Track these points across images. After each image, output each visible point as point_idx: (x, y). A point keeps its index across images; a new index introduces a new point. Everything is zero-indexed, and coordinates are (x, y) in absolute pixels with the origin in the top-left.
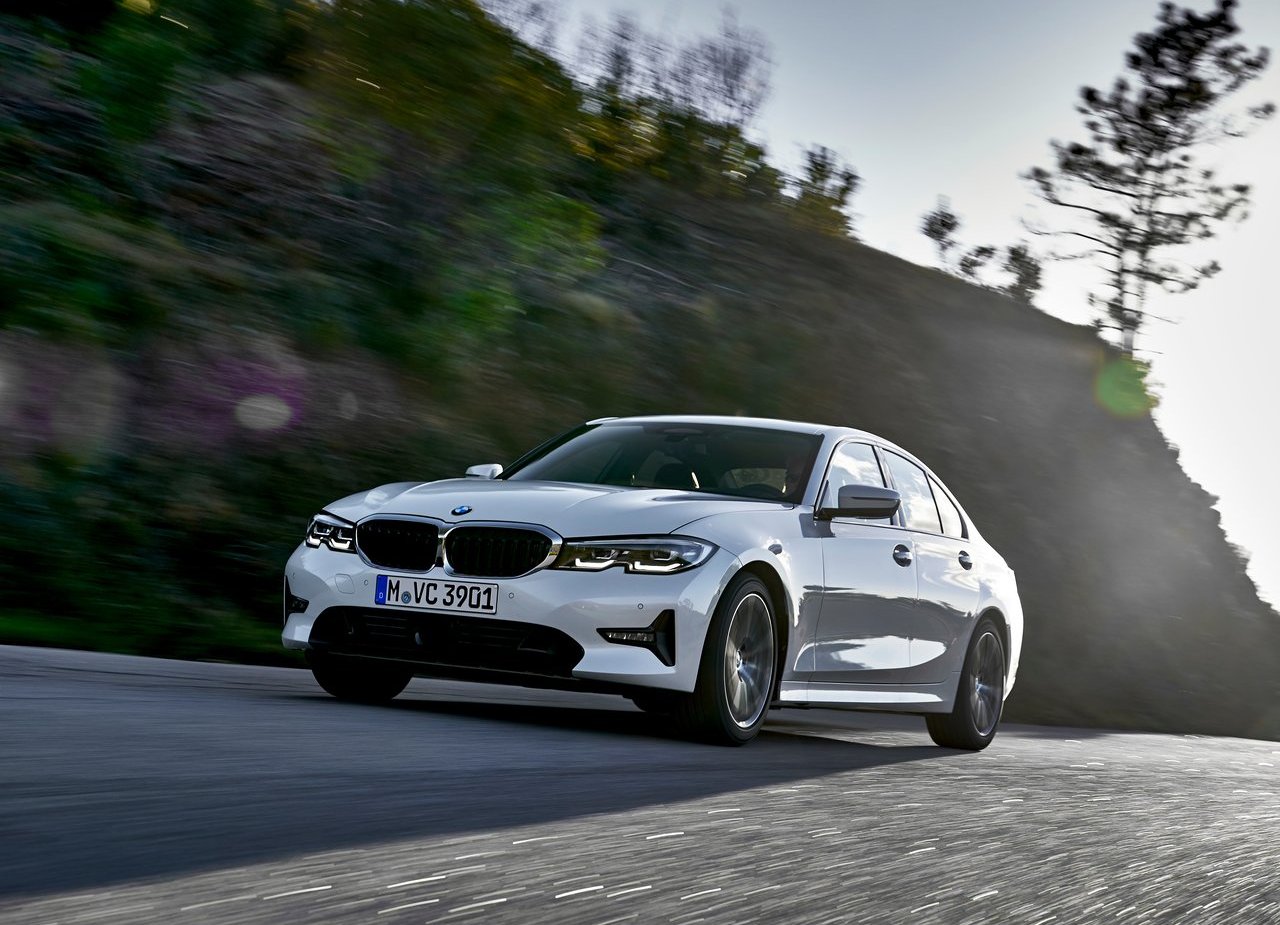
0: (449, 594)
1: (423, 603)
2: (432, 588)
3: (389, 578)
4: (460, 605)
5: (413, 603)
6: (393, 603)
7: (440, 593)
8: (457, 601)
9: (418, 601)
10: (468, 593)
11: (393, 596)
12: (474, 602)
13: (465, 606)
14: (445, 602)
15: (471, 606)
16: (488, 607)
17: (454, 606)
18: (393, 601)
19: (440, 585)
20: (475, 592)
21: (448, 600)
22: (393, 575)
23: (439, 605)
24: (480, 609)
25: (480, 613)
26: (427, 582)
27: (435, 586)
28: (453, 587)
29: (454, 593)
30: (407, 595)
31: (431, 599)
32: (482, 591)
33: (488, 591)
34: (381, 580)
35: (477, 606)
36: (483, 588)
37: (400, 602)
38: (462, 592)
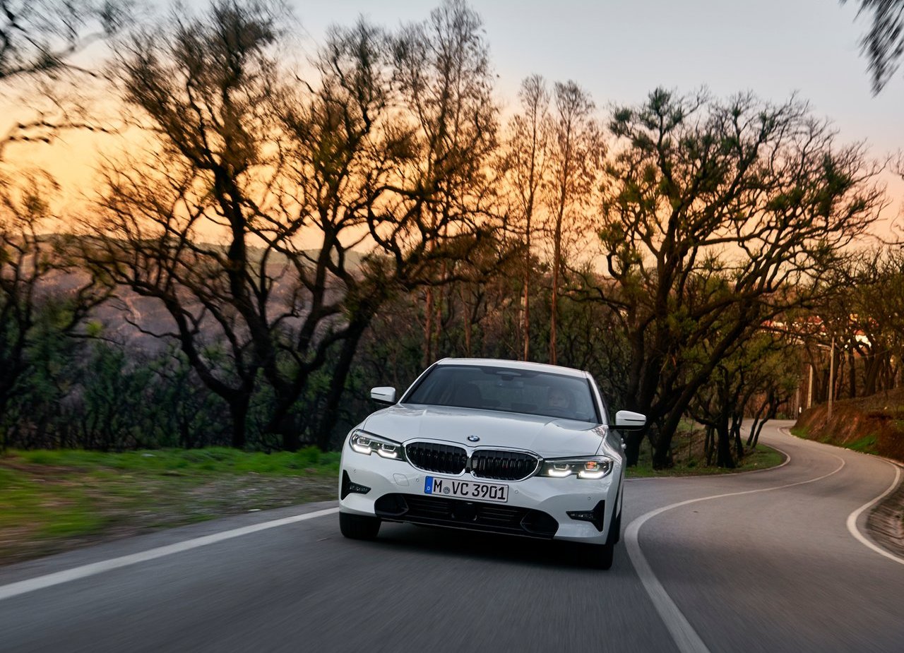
0: (476, 489)
1: (459, 494)
2: (464, 486)
3: (434, 478)
4: (483, 496)
5: (451, 493)
6: (436, 493)
7: (471, 489)
8: (481, 494)
9: (455, 493)
10: (489, 489)
11: (438, 489)
12: (493, 495)
13: (487, 497)
14: (473, 494)
15: (491, 497)
16: (502, 498)
17: (480, 497)
19: (470, 484)
20: (493, 490)
21: (476, 493)
22: (436, 475)
23: (470, 496)
24: (496, 499)
25: (497, 501)
26: (461, 483)
27: (467, 485)
28: (479, 486)
29: (480, 489)
30: (447, 489)
31: (464, 492)
32: (498, 488)
33: (502, 489)
34: (429, 479)
35: (495, 497)
36: (499, 487)
37: (442, 493)
38: (485, 489)
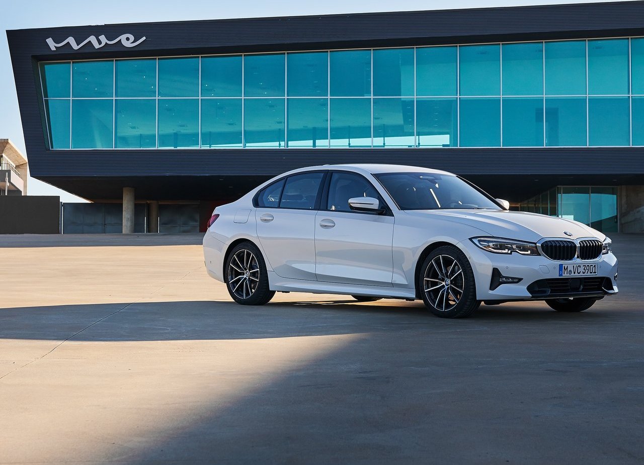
0: (584, 269)
1: (576, 274)
3: (564, 265)
6: (566, 275)
7: (581, 269)
8: (587, 271)
9: (574, 273)
10: (589, 267)
11: (566, 272)
12: (591, 271)
13: (589, 274)
14: (583, 273)
15: (591, 273)
16: (595, 272)
17: (586, 274)
18: (566, 274)
19: (582, 265)
20: (591, 267)
22: (565, 263)
23: (581, 274)
24: (593, 274)
25: (593, 275)
26: (577, 265)
27: (580, 266)
28: (585, 266)
29: (586, 269)
30: (571, 271)
31: (579, 272)
32: (593, 266)
33: (595, 266)
34: (561, 266)
35: (592, 273)
37: (569, 275)
